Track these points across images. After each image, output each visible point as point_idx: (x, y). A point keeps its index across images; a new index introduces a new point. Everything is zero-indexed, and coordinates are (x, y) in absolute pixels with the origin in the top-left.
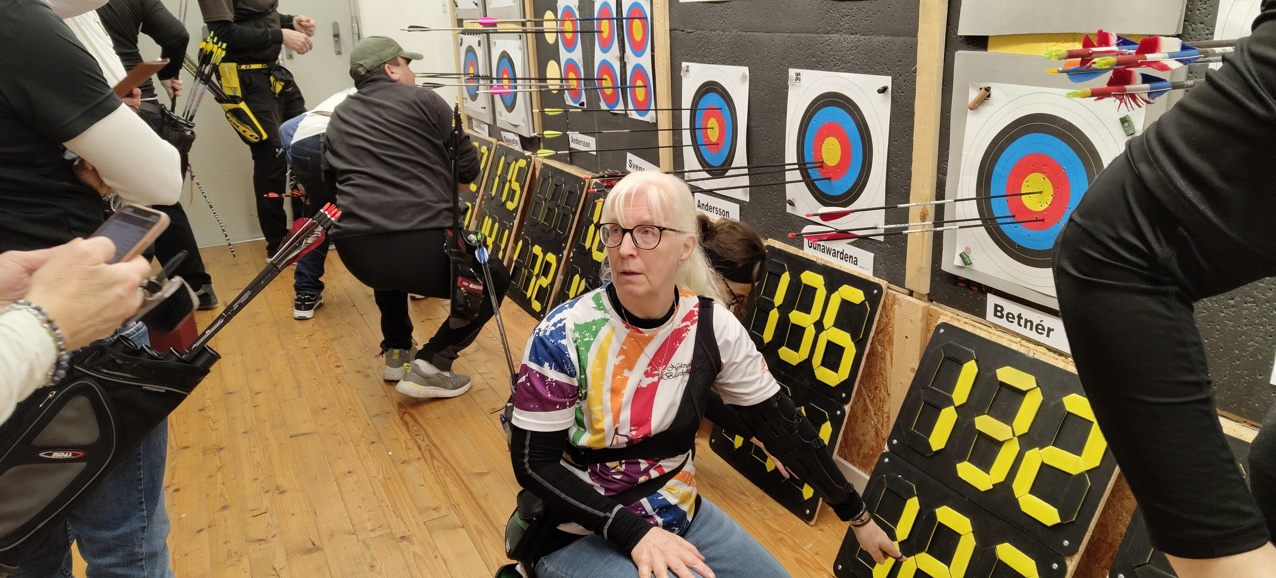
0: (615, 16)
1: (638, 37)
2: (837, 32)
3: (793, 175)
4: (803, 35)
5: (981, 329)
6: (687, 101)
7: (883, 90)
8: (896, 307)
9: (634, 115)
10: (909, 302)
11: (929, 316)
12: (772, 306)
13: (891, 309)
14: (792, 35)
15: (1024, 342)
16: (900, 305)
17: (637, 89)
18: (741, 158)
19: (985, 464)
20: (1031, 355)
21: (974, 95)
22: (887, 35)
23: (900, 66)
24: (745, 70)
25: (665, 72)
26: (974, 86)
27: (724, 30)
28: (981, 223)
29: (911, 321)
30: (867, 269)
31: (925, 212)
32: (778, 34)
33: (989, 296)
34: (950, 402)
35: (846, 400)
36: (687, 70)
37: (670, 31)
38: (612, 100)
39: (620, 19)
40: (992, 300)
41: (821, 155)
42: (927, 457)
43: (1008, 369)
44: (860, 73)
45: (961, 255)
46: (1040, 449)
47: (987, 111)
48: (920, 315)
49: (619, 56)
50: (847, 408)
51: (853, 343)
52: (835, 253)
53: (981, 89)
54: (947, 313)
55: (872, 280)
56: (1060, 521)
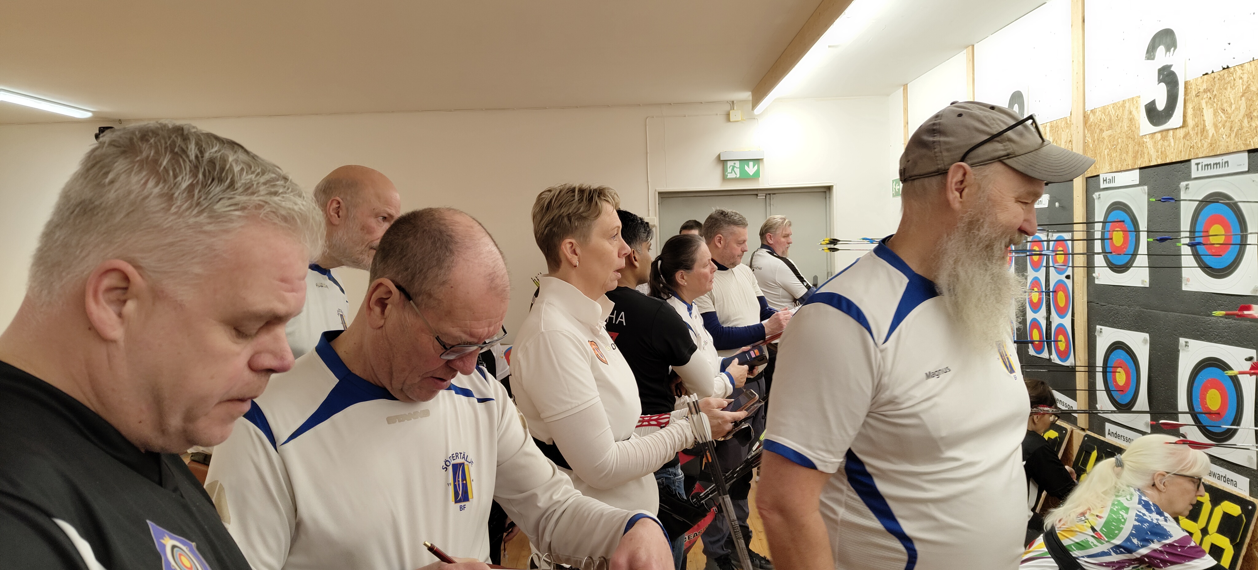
0: (1044, 287)
1: (1062, 303)
4: (1190, 315)
7: (1250, 359)
9: (1057, 361)
14: (1181, 314)
17: (1059, 340)
18: (1143, 398)
24: (1146, 336)
25: (1083, 331)
27: (1129, 306)
30: (1245, 491)
32: (1171, 313)
36: (1101, 332)
37: (1088, 302)
38: (1039, 349)
39: (1048, 290)
41: (1206, 402)
44: (1233, 346)
49: (1046, 316)
51: (1231, 546)
52: (1219, 477)
55: (1248, 499)
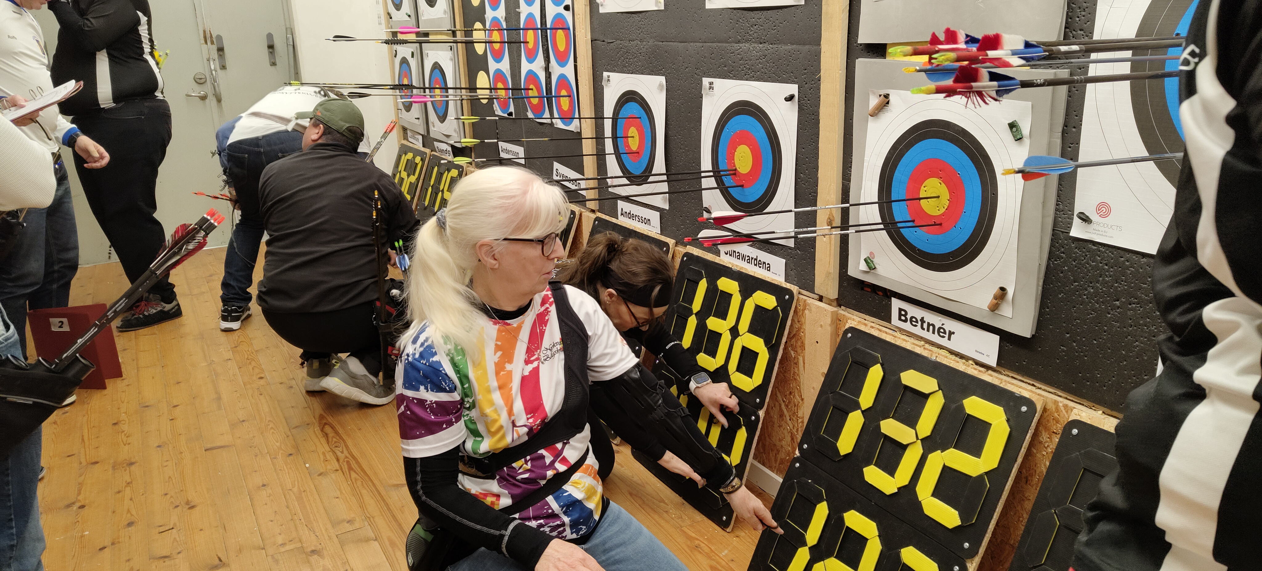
0: (539, 26)
1: (562, 47)
2: (747, 41)
3: (708, 182)
4: (715, 45)
5: (886, 333)
6: (608, 110)
7: (790, 98)
8: (807, 312)
9: (559, 124)
10: (818, 307)
11: (837, 320)
12: (690, 312)
13: (802, 314)
14: (705, 44)
15: (927, 346)
16: (810, 310)
17: (561, 98)
18: (660, 165)
19: (891, 469)
20: (934, 358)
21: (874, 101)
22: (793, 44)
23: (806, 74)
24: (662, 79)
25: (587, 82)
26: (874, 93)
27: (641, 41)
28: (883, 227)
29: (821, 326)
30: (779, 275)
31: (831, 218)
32: (692, 44)
33: (894, 301)
34: (857, 406)
35: (761, 406)
36: (608, 80)
37: (592, 41)
38: (538, 110)
39: (544, 29)
40: (896, 304)
41: (734, 163)
42: (835, 461)
43: (911, 372)
44: (769, 82)
45: (865, 260)
46: (942, 452)
47: (887, 117)
48: (829, 320)
49: (544, 66)
50: (761, 413)
51: (766, 348)
52: (749, 259)
53: (880, 96)
54: (855, 317)
55: (784, 286)
56: (960, 524)
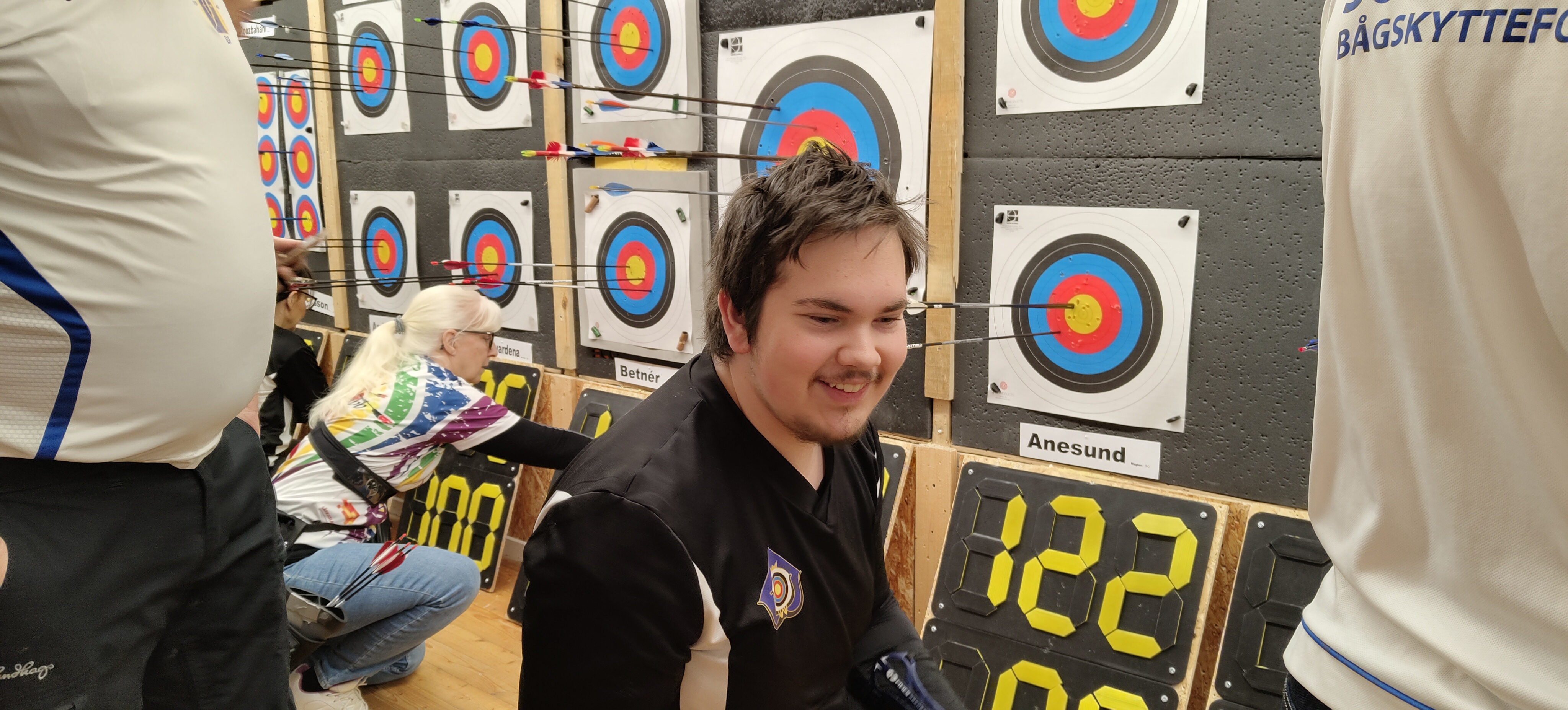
0: (276, 149)
2: (487, 157)
4: (459, 161)
6: (357, 228)
7: (525, 203)
8: (552, 385)
10: (561, 378)
11: (577, 386)
13: (548, 388)
14: (449, 161)
16: (554, 383)
21: (588, 201)
23: (536, 183)
24: (411, 194)
25: (333, 201)
26: (588, 195)
27: (389, 160)
29: (564, 394)
30: (528, 359)
31: (565, 300)
32: (438, 161)
33: (616, 359)
35: (516, 472)
36: (356, 199)
37: (337, 162)
40: (618, 362)
44: (507, 191)
45: (593, 330)
47: (598, 212)
48: (569, 388)
49: (283, 188)
50: (517, 480)
53: (592, 196)
54: (590, 382)
